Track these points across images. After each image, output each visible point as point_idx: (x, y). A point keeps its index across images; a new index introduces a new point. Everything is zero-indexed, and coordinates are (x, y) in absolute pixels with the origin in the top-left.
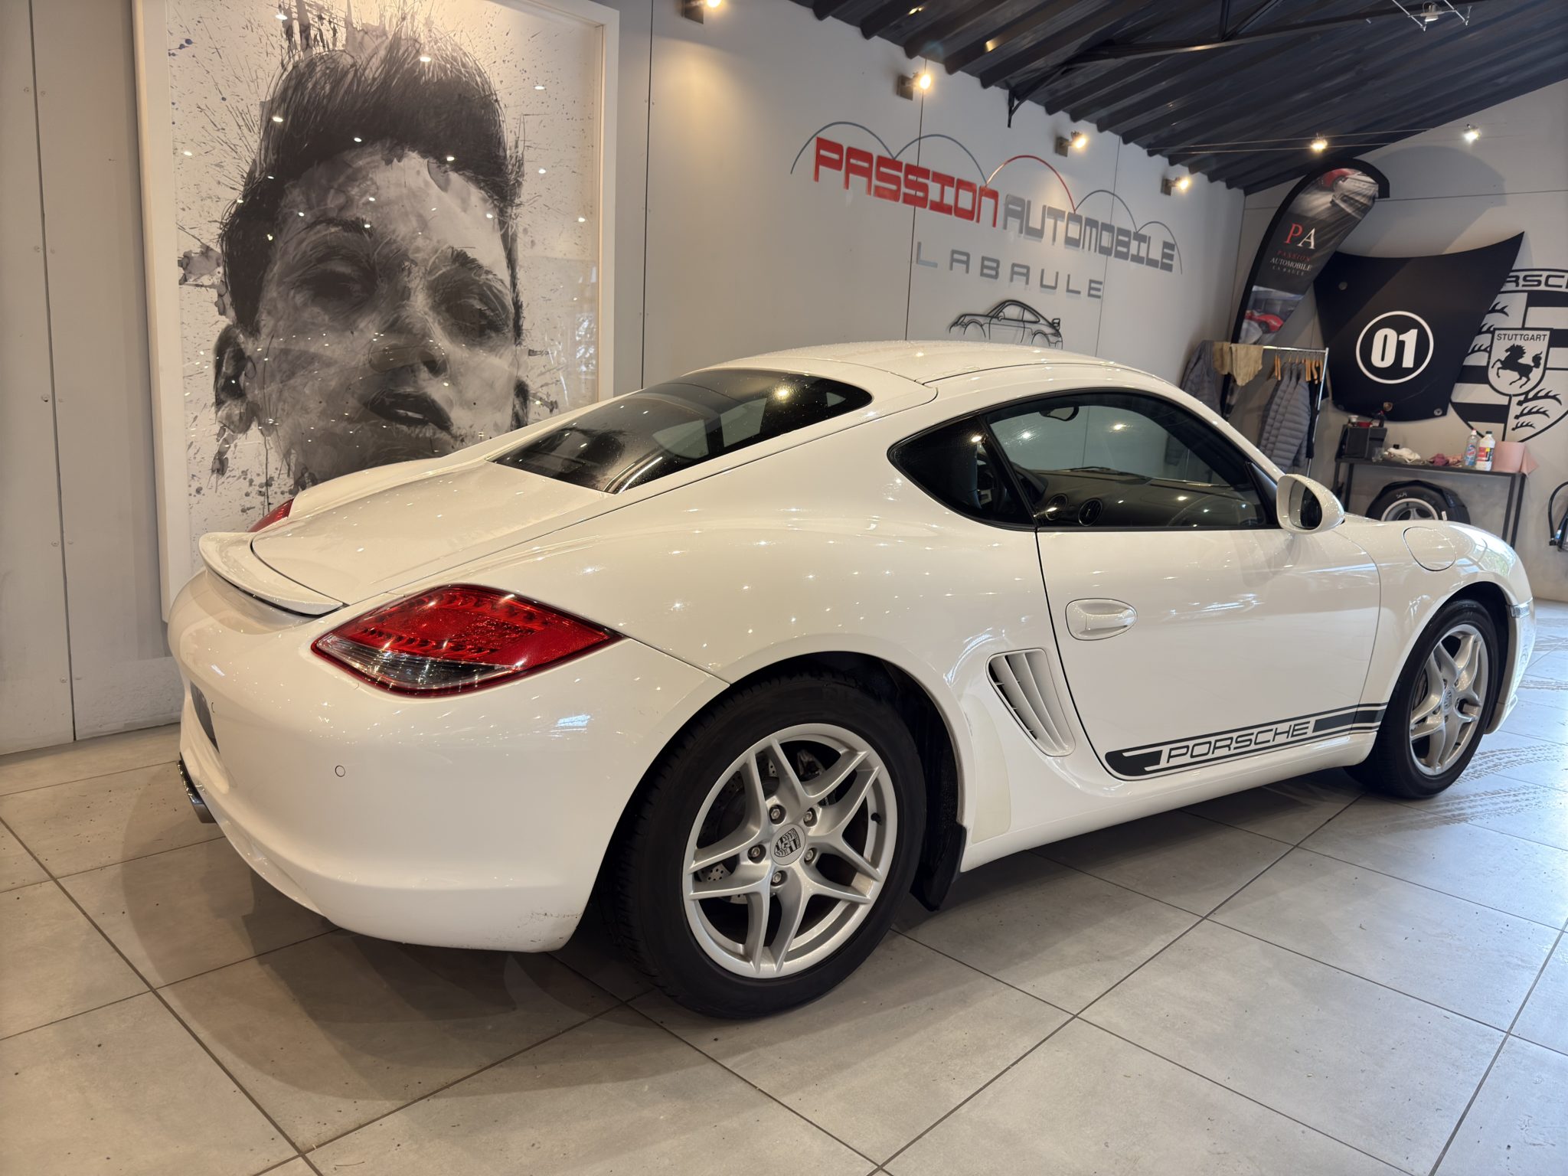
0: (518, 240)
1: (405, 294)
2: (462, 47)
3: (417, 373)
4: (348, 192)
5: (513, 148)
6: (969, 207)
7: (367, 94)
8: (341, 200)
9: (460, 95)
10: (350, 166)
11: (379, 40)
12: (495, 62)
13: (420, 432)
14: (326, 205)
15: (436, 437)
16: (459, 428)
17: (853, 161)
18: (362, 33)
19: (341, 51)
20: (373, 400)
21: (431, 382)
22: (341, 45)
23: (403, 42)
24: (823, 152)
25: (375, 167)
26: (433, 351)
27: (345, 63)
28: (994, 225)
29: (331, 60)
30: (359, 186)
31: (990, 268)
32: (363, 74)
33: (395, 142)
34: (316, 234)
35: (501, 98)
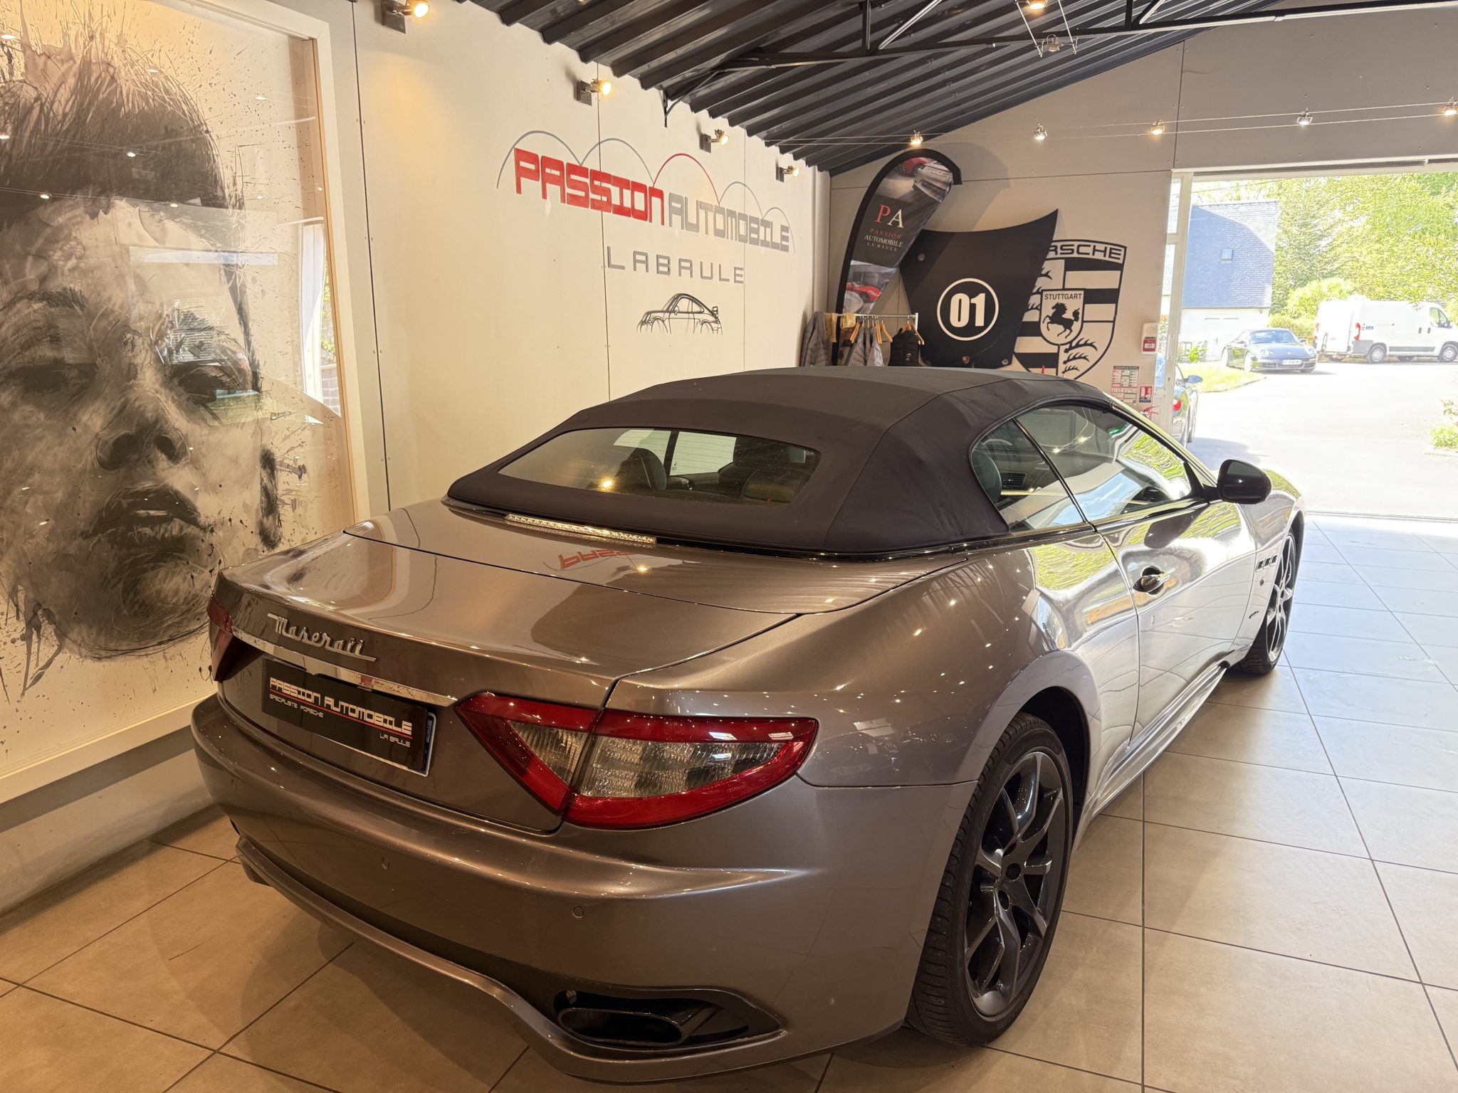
0: (247, 290)
1: (131, 373)
2: (163, 70)
3: (155, 463)
4: (50, 257)
5: (231, 185)
6: (643, 209)
7: (57, 135)
8: (43, 267)
9: (166, 128)
10: (48, 225)
11: (66, 66)
12: (201, 86)
13: (166, 530)
14: (24, 276)
15: (183, 533)
16: (207, 517)
17: (548, 170)
18: (43, 58)
19: (20, 81)
20: (108, 504)
21: (172, 471)
22: (19, 73)
23: (94, 67)
24: (523, 164)
25: (78, 223)
26: (171, 434)
27: (27, 96)
28: (663, 223)
29: (9, 94)
30: (61, 249)
31: (663, 266)
32: (51, 108)
33: (99, 190)
34: (15, 314)
35: (212, 127)
